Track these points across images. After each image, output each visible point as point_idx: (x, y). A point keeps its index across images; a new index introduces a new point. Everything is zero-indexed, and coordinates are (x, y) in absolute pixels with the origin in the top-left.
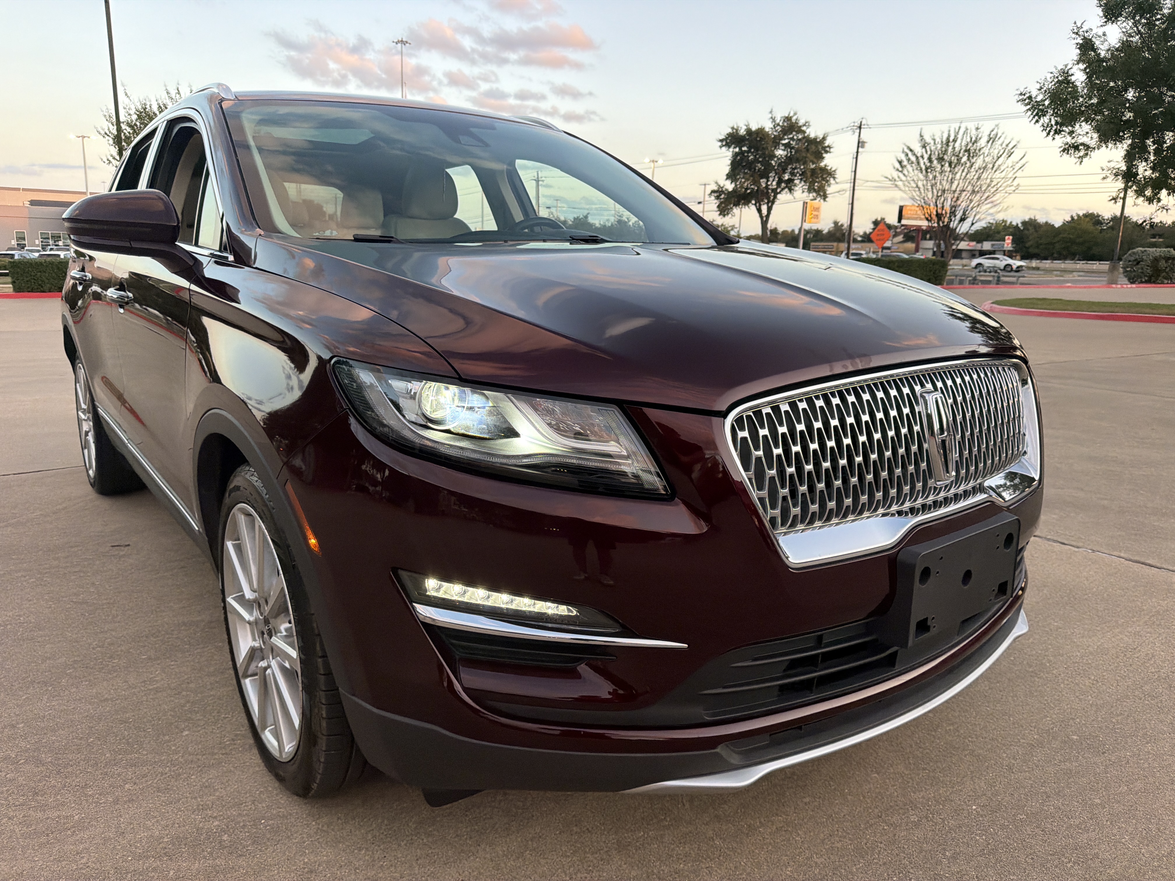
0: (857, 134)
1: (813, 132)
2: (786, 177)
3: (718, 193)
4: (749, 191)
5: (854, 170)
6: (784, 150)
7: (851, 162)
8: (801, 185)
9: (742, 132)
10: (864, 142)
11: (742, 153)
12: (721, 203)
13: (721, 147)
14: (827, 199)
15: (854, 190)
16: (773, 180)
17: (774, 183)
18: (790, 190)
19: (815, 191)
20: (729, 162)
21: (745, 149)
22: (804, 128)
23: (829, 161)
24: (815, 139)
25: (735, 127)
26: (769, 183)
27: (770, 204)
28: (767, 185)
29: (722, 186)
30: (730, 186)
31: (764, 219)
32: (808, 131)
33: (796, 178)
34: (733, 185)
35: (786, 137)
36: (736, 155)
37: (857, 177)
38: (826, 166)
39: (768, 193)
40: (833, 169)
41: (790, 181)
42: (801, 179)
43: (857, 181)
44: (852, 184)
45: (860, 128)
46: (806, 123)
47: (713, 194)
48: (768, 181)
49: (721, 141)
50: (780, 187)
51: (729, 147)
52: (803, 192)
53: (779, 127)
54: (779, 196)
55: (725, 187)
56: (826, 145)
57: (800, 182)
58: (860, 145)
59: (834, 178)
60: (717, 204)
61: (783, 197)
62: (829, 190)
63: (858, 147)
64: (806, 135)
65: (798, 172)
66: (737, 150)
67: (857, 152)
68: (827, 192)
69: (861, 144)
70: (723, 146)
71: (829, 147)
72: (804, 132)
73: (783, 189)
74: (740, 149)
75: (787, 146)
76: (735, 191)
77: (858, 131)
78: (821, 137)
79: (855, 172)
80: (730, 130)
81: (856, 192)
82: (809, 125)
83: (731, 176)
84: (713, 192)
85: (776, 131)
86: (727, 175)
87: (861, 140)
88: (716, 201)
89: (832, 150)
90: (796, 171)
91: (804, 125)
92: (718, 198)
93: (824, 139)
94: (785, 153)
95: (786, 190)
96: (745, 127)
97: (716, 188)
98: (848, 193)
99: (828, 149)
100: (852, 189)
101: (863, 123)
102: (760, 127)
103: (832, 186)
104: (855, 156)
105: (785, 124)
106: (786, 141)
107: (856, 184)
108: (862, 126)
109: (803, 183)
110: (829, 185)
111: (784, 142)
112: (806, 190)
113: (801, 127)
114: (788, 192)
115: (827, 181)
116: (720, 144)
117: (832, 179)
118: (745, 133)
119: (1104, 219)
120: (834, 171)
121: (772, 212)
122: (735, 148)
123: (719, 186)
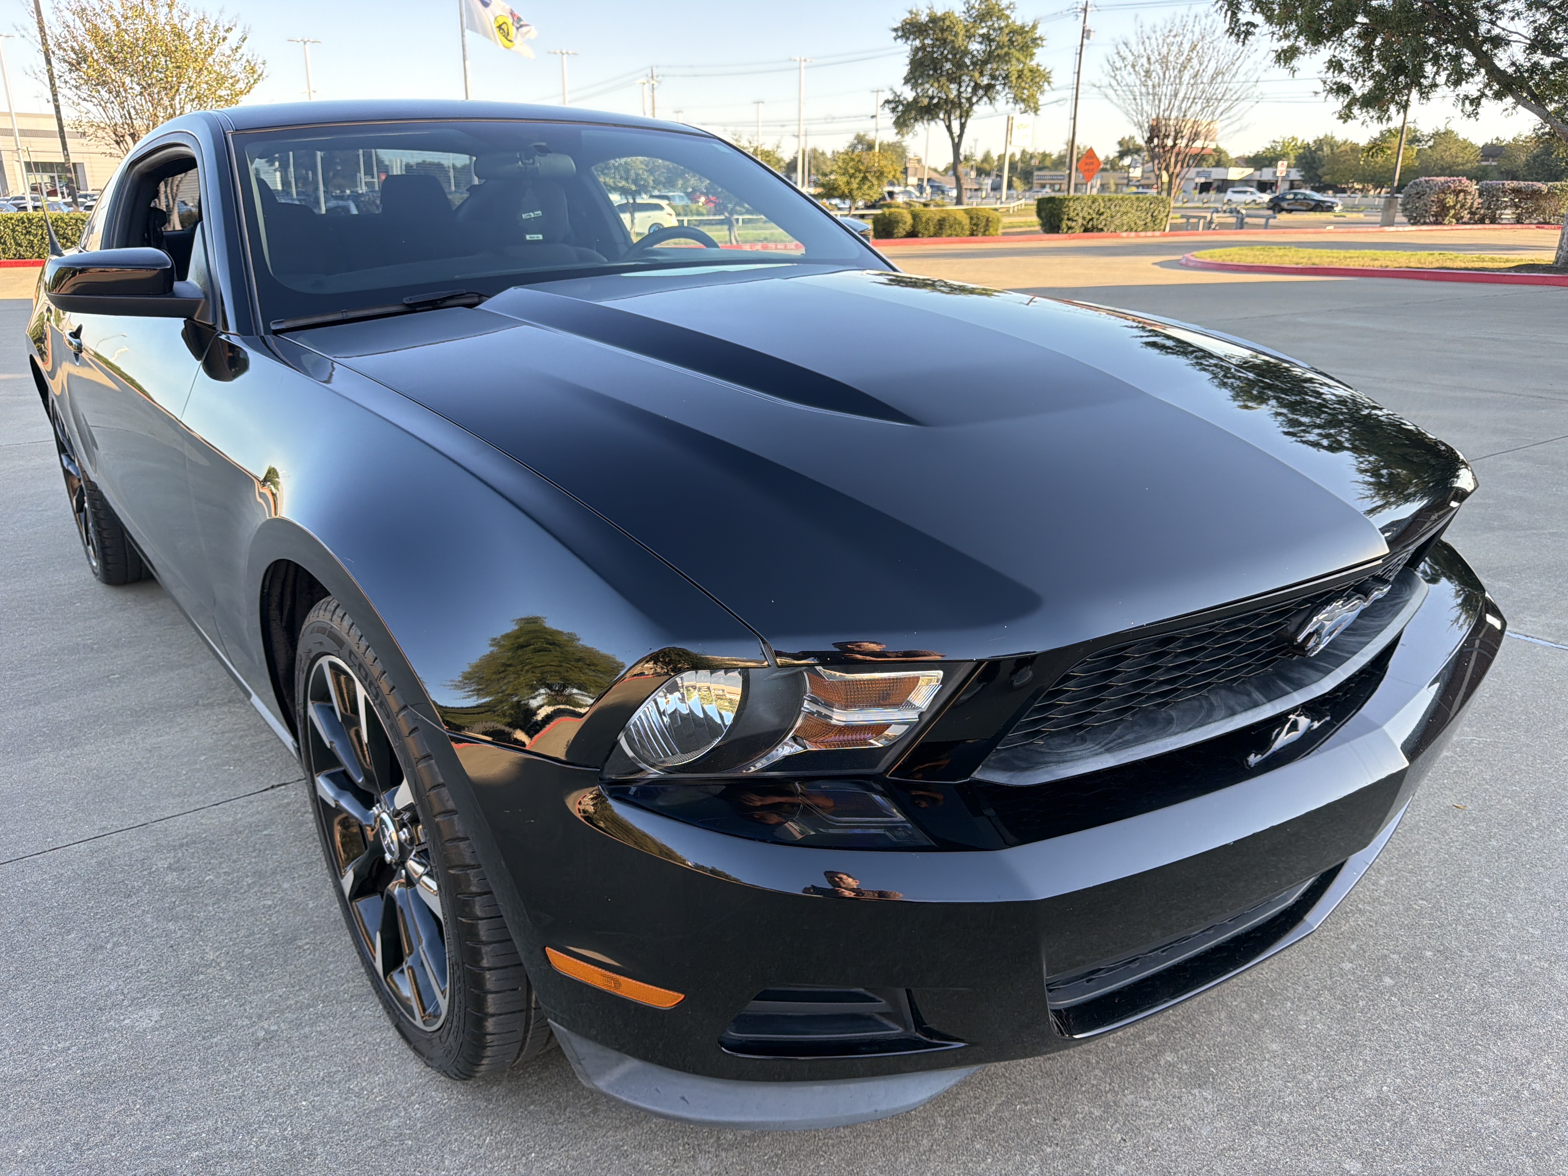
0: (1081, 19)
1: (1019, 17)
2: (985, 81)
3: (894, 103)
4: (935, 101)
5: (1077, 70)
6: (981, 43)
7: (1073, 59)
8: (1004, 93)
9: (924, 18)
10: (1089, 31)
11: (923, 48)
12: (898, 118)
13: (895, 39)
14: (1039, 112)
15: (1077, 98)
16: (968, 85)
17: (969, 90)
18: (991, 100)
19: (1023, 100)
20: (907, 61)
21: (928, 41)
22: (1008, 12)
23: (1041, 58)
24: (1022, 27)
25: (914, 11)
26: (962, 89)
27: (963, 120)
28: (960, 93)
29: (898, 94)
30: (909, 94)
31: (956, 140)
32: (1013, 16)
33: (998, 83)
34: (914, 94)
35: (983, 25)
36: (916, 50)
37: (1081, 81)
38: (1038, 65)
39: (960, 103)
40: (1047, 70)
41: (989, 88)
42: (1005, 84)
43: (1080, 86)
44: (1075, 91)
45: (1085, 10)
46: (1010, 4)
47: (887, 105)
48: (960, 86)
49: (896, 30)
50: (976, 95)
51: (907, 39)
52: (1007, 102)
53: (973, 11)
54: (975, 107)
55: (904, 95)
56: (1037, 36)
57: (1004, 88)
58: (1085, 35)
59: (1049, 83)
60: (893, 120)
61: (981, 109)
62: (1042, 99)
63: (1083, 37)
64: (1010, 21)
65: (1000, 75)
66: (917, 43)
67: (1082, 45)
68: (1040, 103)
69: (1086, 33)
70: (899, 37)
71: (1040, 38)
72: (1008, 17)
73: (981, 98)
74: (922, 42)
75: (986, 38)
76: (916, 100)
77: (1083, 15)
78: (1031, 24)
79: (1079, 73)
80: (908, 16)
81: (1079, 101)
82: (1014, 8)
83: (912, 79)
84: (888, 102)
85: (970, 16)
86: (905, 78)
87: (1087, 28)
88: (891, 115)
89: (1044, 43)
90: (997, 73)
91: (1008, 8)
92: (894, 110)
93: (1034, 27)
94: (983, 47)
95: (985, 99)
96: (928, 11)
97: (891, 97)
98: (1069, 102)
99: (1039, 42)
100: (1074, 97)
101: (1089, 4)
102: (947, 10)
103: (1045, 93)
104: (1079, 51)
105: (983, 6)
106: (985, 31)
107: (1080, 91)
108: (1089, 9)
109: (1007, 90)
110: (1042, 93)
111: (981, 32)
112: (1011, 100)
113: (1003, 9)
114: (988, 102)
115: (1040, 87)
116: (894, 34)
117: (1046, 84)
118: (927, 19)
119: (1423, 136)
120: (1049, 72)
121: (966, 130)
122: (914, 39)
123: (895, 93)
